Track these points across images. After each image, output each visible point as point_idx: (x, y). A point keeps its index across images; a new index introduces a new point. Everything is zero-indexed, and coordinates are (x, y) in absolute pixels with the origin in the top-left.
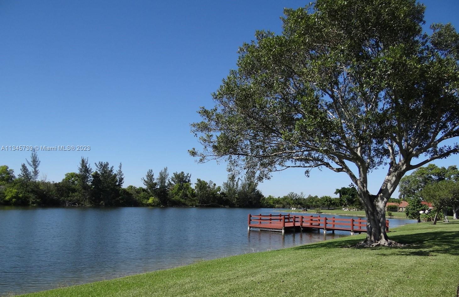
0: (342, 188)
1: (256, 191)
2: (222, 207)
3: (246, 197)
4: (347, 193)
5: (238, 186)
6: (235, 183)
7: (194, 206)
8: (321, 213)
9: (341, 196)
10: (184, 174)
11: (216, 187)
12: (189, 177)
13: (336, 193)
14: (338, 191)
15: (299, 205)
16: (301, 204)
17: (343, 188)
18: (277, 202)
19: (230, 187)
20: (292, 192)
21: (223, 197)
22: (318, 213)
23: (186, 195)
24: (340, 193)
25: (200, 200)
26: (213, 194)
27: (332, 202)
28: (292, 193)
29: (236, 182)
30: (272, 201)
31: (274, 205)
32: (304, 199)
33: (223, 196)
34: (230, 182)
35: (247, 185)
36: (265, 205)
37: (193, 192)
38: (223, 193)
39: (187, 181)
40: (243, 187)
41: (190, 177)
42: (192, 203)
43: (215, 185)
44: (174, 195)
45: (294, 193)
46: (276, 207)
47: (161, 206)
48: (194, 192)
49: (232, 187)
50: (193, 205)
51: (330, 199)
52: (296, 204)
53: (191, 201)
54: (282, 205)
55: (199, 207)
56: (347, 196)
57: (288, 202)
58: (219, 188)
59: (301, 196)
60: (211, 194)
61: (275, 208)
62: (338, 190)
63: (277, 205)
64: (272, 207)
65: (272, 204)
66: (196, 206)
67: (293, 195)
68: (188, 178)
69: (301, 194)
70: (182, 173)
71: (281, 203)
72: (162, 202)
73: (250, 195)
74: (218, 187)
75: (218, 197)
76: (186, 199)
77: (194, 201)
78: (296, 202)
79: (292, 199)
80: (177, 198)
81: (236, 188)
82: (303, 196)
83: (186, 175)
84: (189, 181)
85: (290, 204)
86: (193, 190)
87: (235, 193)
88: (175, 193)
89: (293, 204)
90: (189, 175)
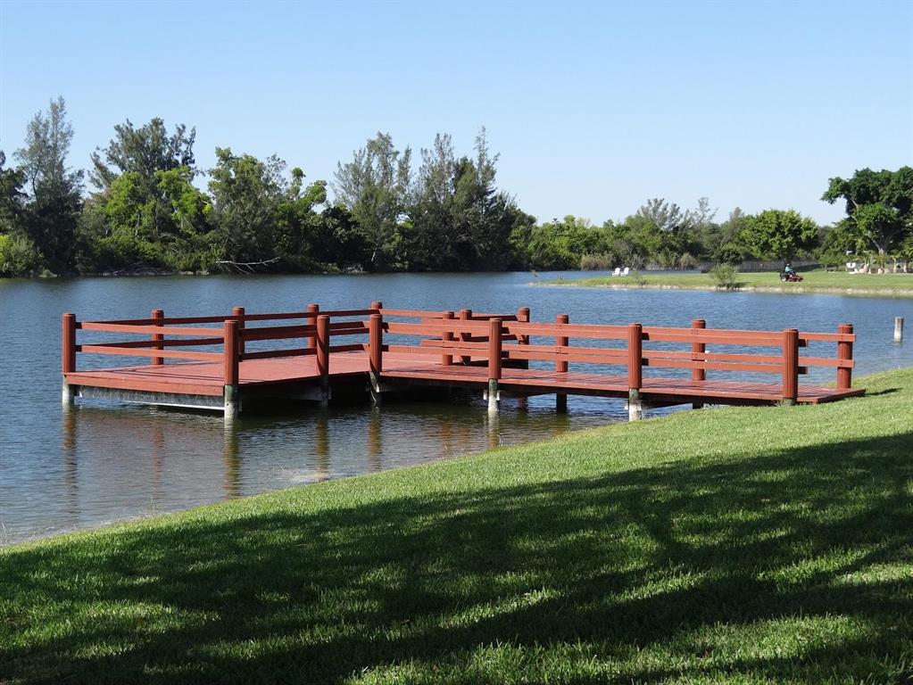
0: (858, 174)
1: (490, 197)
2: (331, 274)
3: (446, 224)
4: (878, 195)
5: (407, 180)
6: (396, 166)
7: (204, 272)
8: (738, 285)
9: (850, 208)
10: (164, 131)
11: (307, 183)
12: (185, 142)
13: (830, 197)
14: (840, 188)
15: (686, 256)
16: (695, 249)
17: (864, 175)
18: (587, 244)
19: (369, 182)
20: (656, 201)
21: (336, 227)
22: (724, 285)
23: (167, 224)
24: (846, 196)
25: (229, 246)
26: (290, 215)
27: (803, 237)
28: (658, 203)
29: (400, 163)
30: (565, 241)
31: (573, 256)
32: (714, 229)
33: (336, 221)
34: (369, 162)
35: (450, 174)
36: (533, 257)
37: (200, 209)
38: (335, 213)
39: (179, 158)
40: (429, 182)
41: (190, 143)
42: (195, 256)
43: (298, 174)
44: (112, 225)
45: (664, 203)
46: (582, 264)
47: (44, 276)
48: (207, 207)
49: (382, 184)
50: (199, 268)
51: (794, 221)
52: (673, 248)
53: (192, 246)
54: (608, 258)
55: (227, 273)
56: (878, 206)
57: (636, 241)
58: (319, 192)
59: (700, 213)
60: (282, 218)
61: (580, 269)
62: (838, 181)
63: (585, 259)
64: (563, 265)
65: (565, 252)
66: (215, 271)
67: (660, 210)
68: (183, 147)
69: (701, 204)
70: (157, 123)
71: (606, 248)
72: (47, 255)
73: (461, 215)
74: (317, 183)
75: (313, 227)
76: (165, 241)
77: (205, 247)
78: (674, 243)
79: (655, 231)
80: (123, 235)
81: (399, 188)
82: (708, 214)
83: (170, 133)
84: (188, 159)
85: (644, 253)
86: (201, 201)
87: (393, 209)
88: (117, 214)
89: (659, 250)
90: (187, 136)
